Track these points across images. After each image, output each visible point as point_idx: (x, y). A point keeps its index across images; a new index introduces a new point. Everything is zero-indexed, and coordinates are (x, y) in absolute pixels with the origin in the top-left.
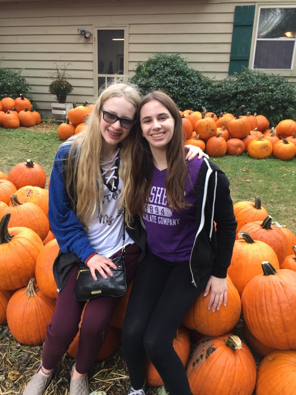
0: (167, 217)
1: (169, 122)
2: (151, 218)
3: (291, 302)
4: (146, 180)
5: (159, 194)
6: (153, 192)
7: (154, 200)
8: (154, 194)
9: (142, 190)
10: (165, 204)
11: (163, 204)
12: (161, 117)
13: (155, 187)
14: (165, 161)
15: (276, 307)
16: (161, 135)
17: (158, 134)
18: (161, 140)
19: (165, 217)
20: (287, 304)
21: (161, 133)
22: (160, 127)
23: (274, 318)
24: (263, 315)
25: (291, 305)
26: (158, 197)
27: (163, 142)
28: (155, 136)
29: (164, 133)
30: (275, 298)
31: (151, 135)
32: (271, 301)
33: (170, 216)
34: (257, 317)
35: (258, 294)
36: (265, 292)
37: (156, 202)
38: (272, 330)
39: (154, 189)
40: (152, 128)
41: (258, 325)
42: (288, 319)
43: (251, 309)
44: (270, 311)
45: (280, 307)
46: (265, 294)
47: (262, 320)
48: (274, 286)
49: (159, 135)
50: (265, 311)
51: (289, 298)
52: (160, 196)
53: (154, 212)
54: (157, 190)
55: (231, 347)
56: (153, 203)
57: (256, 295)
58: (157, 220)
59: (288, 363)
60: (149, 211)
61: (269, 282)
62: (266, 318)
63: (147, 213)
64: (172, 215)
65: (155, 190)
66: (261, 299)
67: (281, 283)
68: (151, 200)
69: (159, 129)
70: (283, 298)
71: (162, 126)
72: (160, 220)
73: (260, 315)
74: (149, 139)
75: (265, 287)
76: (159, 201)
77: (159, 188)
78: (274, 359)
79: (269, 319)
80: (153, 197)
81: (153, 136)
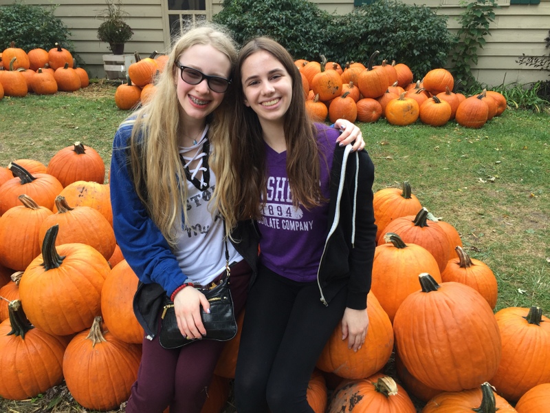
0: (295, 220)
1: (285, 83)
2: (271, 222)
3: (462, 328)
4: (256, 168)
5: (280, 186)
6: (271, 185)
7: (274, 197)
8: (272, 188)
9: (254, 183)
10: (291, 201)
11: (288, 200)
12: (273, 76)
13: (273, 178)
14: (283, 140)
15: (441, 335)
16: (275, 102)
17: (270, 101)
18: (276, 109)
19: (292, 220)
20: (457, 330)
21: (276, 99)
22: (273, 90)
23: (440, 350)
24: (424, 346)
25: (461, 331)
26: (280, 192)
27: (280, 113)
28: (267, 104)
29: (280, 98)
30: (439, 323)
31: (261, 103)
32: (435, 327)
33: (299, 218)
34: (417, 350)
35: (416, 318)
36: (425, 315)
37: (277, 199)
38: (437, 366)
39: (271, 181)
40: (262, 93)
41: (418, 360)
42: (458, 350)
43: (407, 340)
44: (433, 341)
45: (448, 335)
46: (426, 318)
47: (424, 354)
48: (438, 307)
49: (273, 102)
50: (427, 342)
51: (459, 322)
52: (282, 190)
53: (276, 213)
54: (276, 181)
55: (383, 392)
56: (273, 201)
57: (413, 320)
58: (280, 225)
59: (461, 409)
60: (267, 213)
61: (431, 301)
62: (429, 351)
63: (265, 216)
64: (302, 216)
65: (273, 182)
66: (420, 327)
67: (447, 302)
68: (270, 196)
69: (272, 93)
70: (450, 321)
71: (276, 89)
72: (285, 224)
73: (420, 347)
74: (258, 109)
75: (426, 309)
76: (282, 197)
77: (279, 179)
78: (440, 405)
79: (432, 352)
80: (272, 192)
81: (264, 104)
